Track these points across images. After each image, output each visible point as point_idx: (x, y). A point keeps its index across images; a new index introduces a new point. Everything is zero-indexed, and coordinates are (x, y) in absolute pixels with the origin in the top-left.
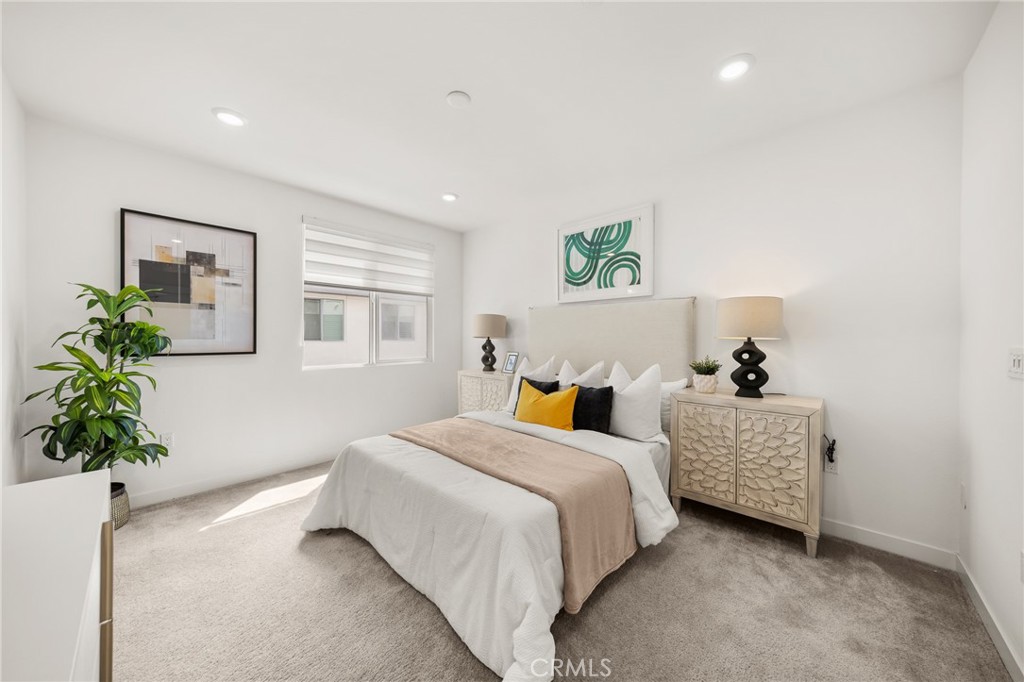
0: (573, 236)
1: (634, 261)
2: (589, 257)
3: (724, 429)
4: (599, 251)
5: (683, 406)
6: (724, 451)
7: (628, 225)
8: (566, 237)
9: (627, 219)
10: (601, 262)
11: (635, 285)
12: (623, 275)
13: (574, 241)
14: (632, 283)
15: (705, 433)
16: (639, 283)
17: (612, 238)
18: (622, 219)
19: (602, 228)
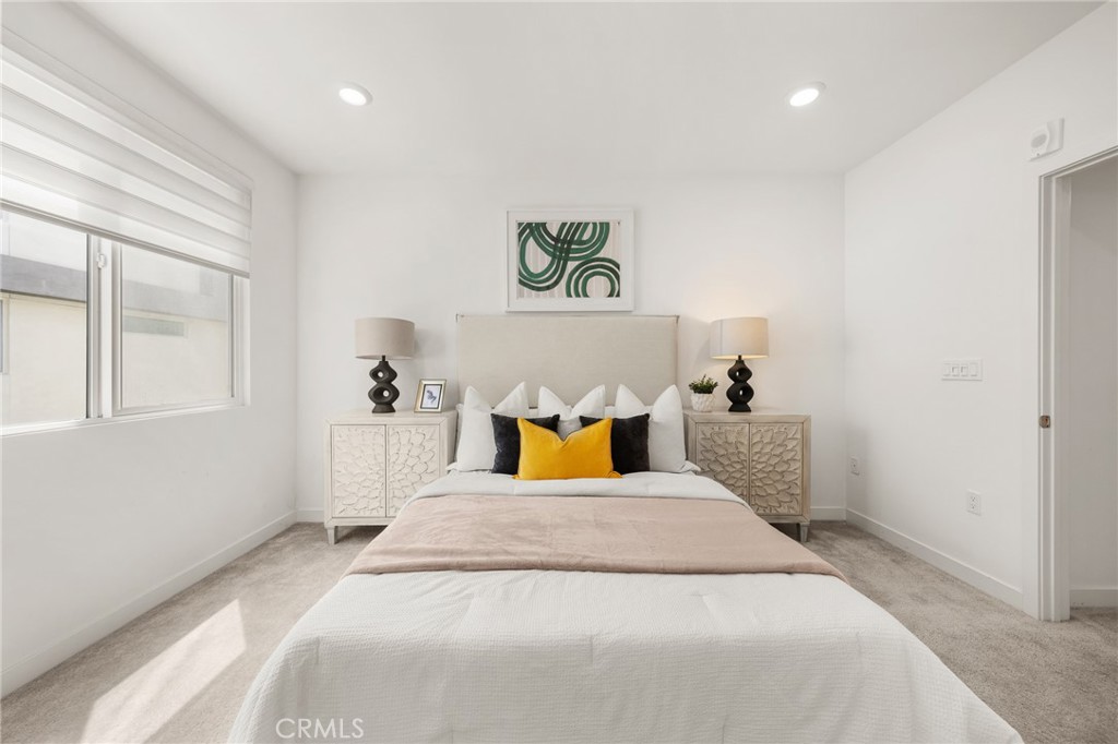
0: (529, 225)
1: (612, 271)
2: (554, 256)
3: (739, 445)
4: (568, 251)
5: (701, 427)
6: (738, 466)
7: (605, 227)
8: (520, 224)
9: (604, 220)
10: (571, 265)
11: (614, 299)
12: (598, 285)
13: (532, 233)
14: (611, 295)
15: (722, 452)
16: (618, 295)
17: (585, 238)
18: (599, 219)
19: (572, 224)
